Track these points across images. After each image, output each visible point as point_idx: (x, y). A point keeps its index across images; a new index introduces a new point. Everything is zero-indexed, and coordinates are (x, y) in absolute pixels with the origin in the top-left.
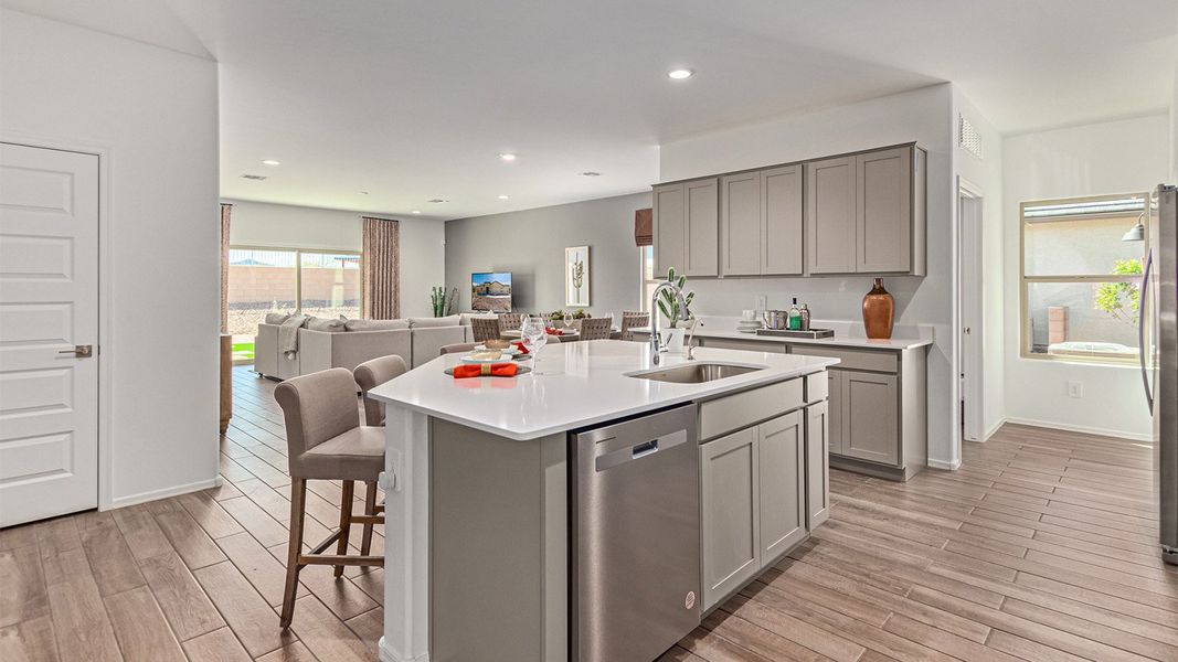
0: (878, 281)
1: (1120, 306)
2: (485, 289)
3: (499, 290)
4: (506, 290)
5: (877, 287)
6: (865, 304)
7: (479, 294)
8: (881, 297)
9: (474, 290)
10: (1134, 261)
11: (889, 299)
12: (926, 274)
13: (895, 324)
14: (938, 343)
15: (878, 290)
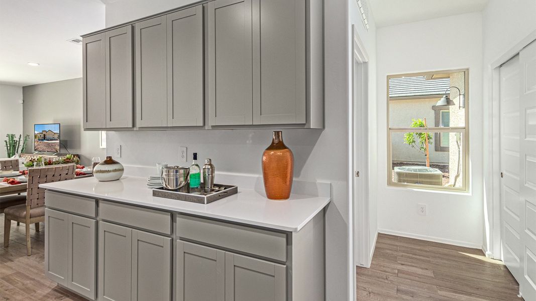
0: (277, 134)
1: (414, 142)
2: (42, 136)
3: (51, 137)
4: (56, 136)
5: (276, 141)
6: (264, 158)
7: (39, 140)
8: (279, 153)
9: (35, 137)
10: (420, 120)
11: (288, 154)
12: (324, 127)
13: (294, 179)
14: (335, 201)
15: (278, 145)
